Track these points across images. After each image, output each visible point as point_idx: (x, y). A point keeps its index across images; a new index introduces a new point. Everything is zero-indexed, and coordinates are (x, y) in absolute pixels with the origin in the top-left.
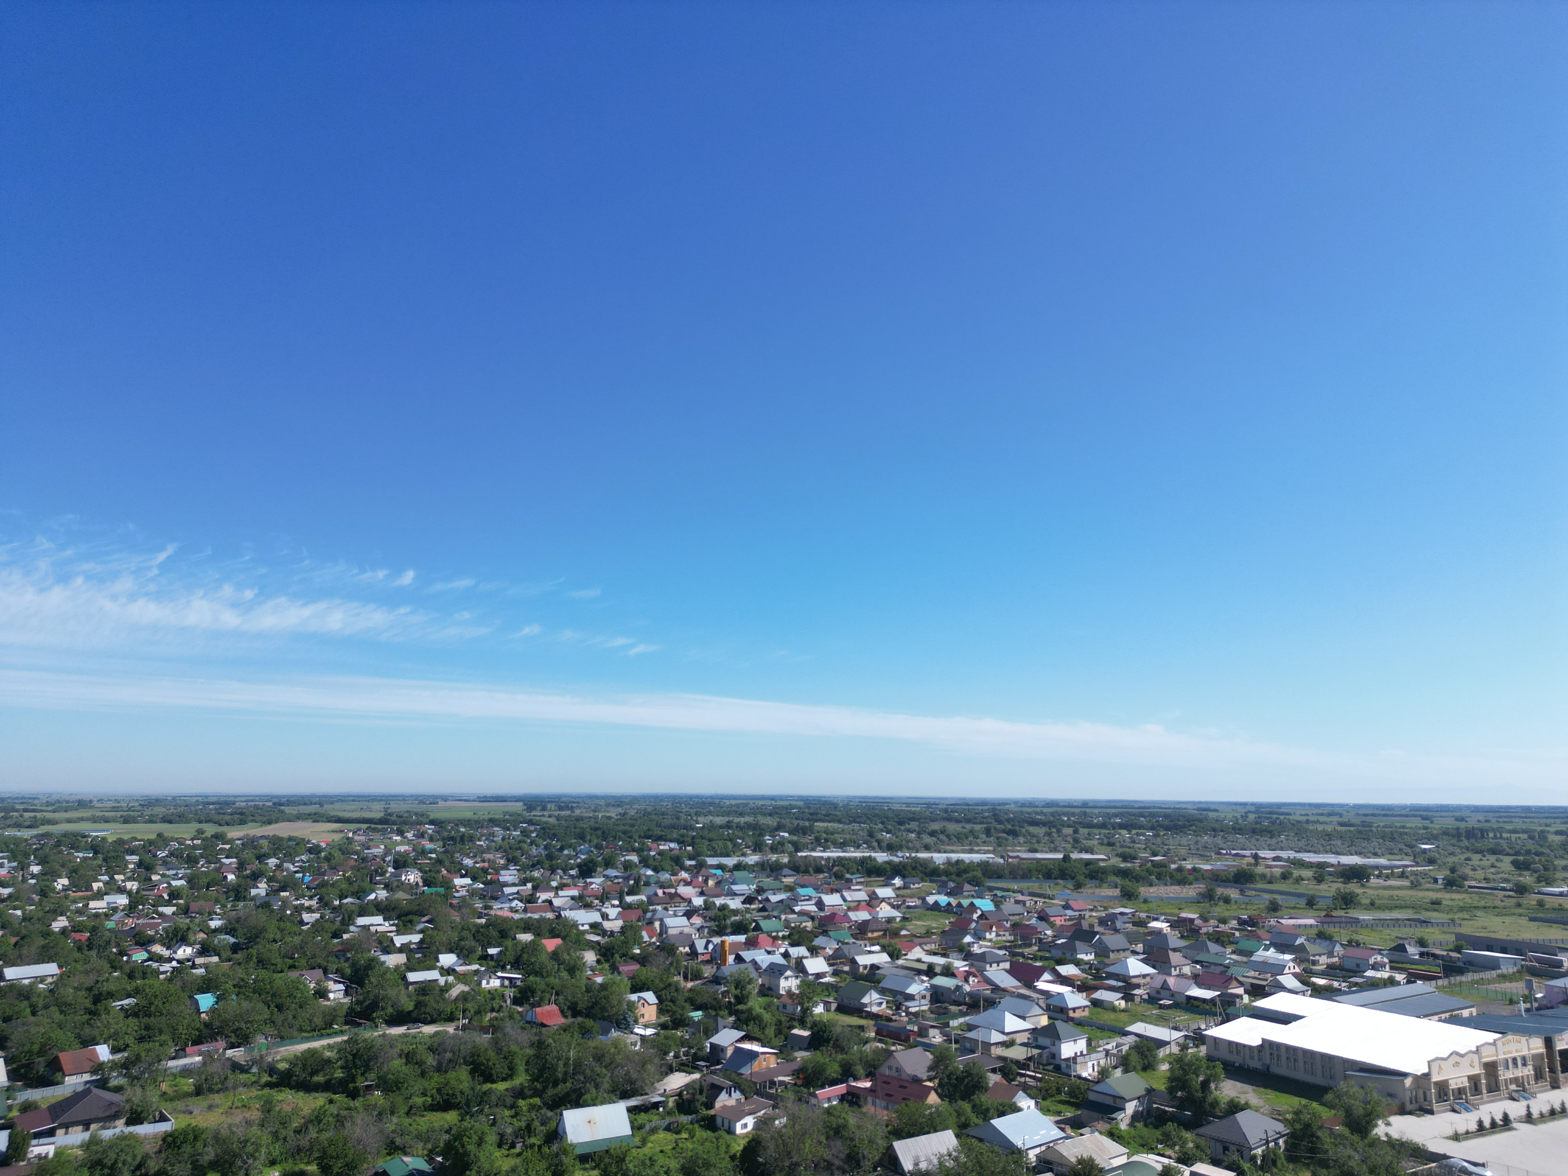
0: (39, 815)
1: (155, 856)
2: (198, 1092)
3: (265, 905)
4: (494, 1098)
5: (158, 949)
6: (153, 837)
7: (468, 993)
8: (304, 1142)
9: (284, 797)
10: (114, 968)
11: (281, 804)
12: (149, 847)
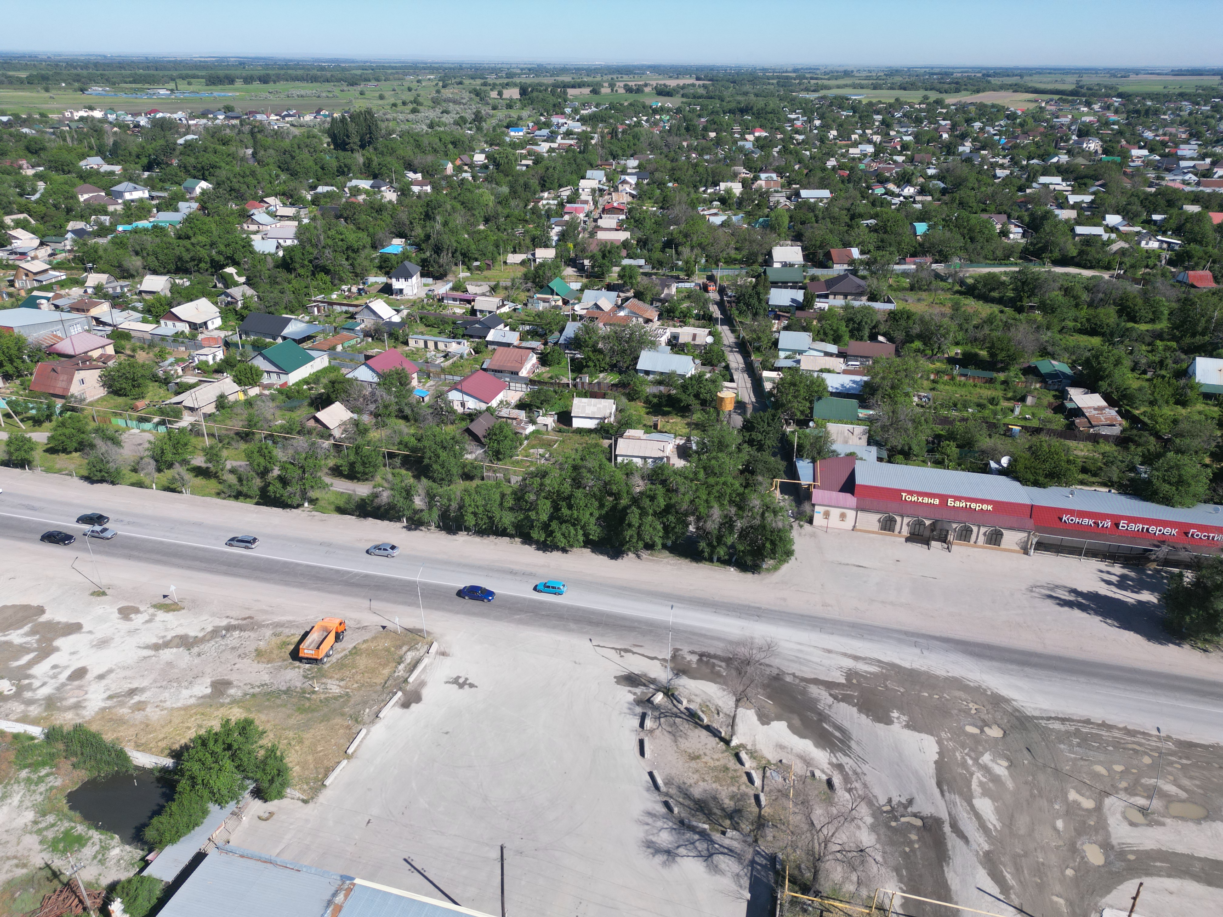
0: (820, 82)
1: (893, 116)
2: (912, 288)
3: (968, 160)
4: (1134, 335)
5: (891, 187)
6: (892, 101)
7: (1127, 249)
8: (980, 335)
9: (991, 69)
10: (863, 197)
11: (989, 76)
12: (890, 108)
